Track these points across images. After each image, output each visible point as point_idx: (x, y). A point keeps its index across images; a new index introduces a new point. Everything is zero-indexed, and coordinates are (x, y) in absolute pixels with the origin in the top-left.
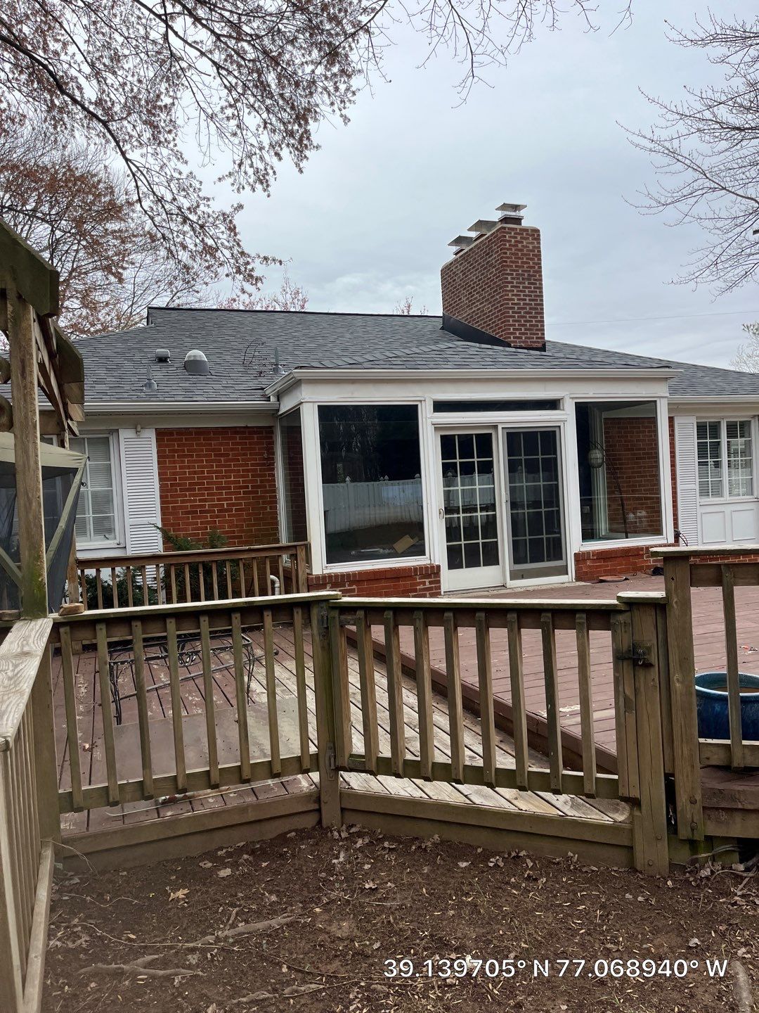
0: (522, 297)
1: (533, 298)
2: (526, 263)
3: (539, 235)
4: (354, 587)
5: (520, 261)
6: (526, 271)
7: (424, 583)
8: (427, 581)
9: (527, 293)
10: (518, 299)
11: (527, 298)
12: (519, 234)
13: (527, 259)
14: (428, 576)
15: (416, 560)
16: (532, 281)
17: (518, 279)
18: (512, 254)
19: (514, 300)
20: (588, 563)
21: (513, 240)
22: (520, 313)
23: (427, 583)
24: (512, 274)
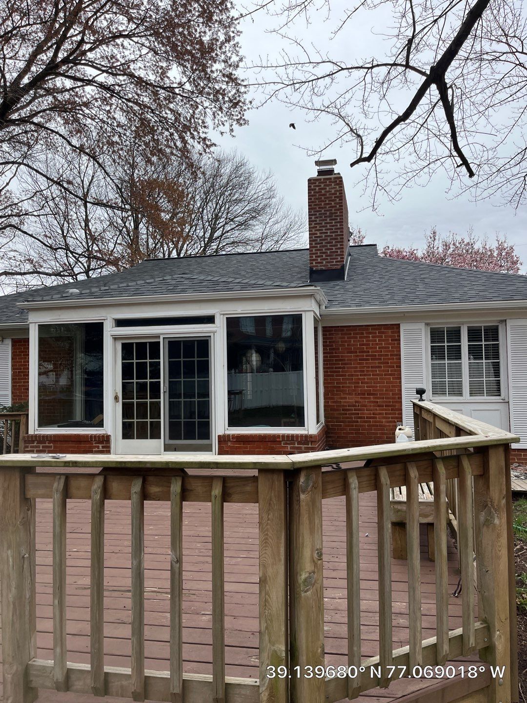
0: (324, 231)
1: (334, 230)
2: (328, 204)
3: (342, 181)
4: (52, 444)
5: (323, 203)
6: (328, 210)
7: (98, 447)
8: (100, 446)
9: (328, 227)
10: (321, 233)
11: (329, 231)
12: (323, 183)
13: (329, 201)
14: (102, 442)
15: (96, 430)
16: (333, 218)
17: (321, 217)
18: (316, 199)
19: (316, 234)
20: (229, 444)
21: (317, 188)
22: (322, 243)
23: (100, 447)
24: (316, 215)
